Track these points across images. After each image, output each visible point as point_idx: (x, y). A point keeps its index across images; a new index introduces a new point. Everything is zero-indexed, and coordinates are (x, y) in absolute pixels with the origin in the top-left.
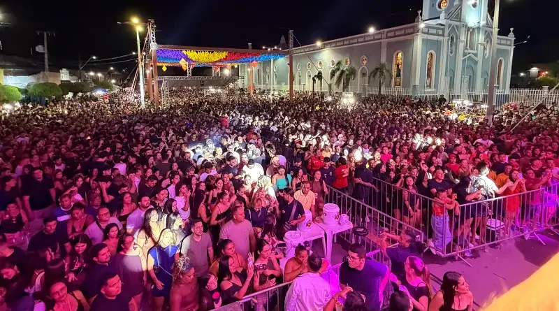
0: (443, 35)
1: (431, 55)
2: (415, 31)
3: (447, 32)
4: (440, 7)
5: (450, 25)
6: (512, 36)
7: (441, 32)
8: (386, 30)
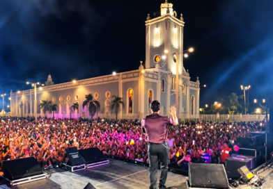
0: (157, 79)
1: (151, 92)
2: (139, 75)
3: (159, 77)
4: (155, 60)
5: (161, 73)
6: (198, 82)
7: (155, 77)
8: (121, 73)
